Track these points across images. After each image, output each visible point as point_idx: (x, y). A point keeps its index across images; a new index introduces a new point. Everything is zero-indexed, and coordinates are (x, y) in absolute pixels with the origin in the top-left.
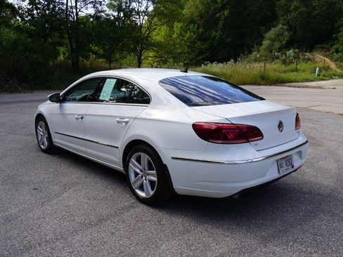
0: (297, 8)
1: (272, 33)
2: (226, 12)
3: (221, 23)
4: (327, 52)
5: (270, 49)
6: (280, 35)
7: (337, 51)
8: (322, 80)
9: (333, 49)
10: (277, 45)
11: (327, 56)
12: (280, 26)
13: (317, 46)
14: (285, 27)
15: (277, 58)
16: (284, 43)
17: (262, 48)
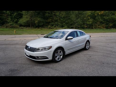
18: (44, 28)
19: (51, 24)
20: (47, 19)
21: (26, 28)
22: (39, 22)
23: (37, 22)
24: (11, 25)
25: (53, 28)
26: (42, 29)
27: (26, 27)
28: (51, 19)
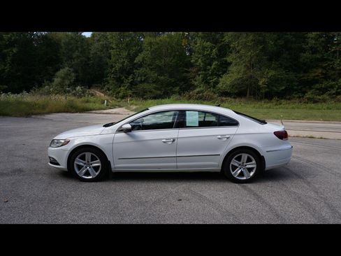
0: (78, 57)
1: (61, 73)
2: (15, 50)
3: (9, 59)
4: (101, 89)
5: (61, 85)
6: (67, 75)
7: (109, 89)
8: (111, 108)
9: (105, 88)
10: (67, 82)
11: (102, 92)
12: (67, 68)
13: (94, 85)
14: (72, 70)
15: (69, 92)
16: (72, 81)
17: (54, 84)
18: (289, 99)
19: (317, 86)
20: (305, 72)
21: (233, 100)
22: (273, 81)
23: (264, 83)
24: (198, 93)
25: (324, 101)
26: (281, 104)
27: (234, 98)
28: (324, 68)
